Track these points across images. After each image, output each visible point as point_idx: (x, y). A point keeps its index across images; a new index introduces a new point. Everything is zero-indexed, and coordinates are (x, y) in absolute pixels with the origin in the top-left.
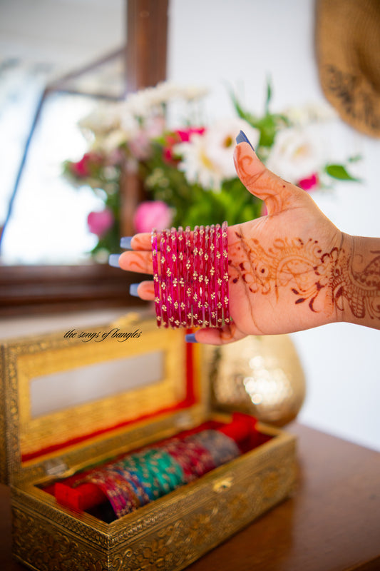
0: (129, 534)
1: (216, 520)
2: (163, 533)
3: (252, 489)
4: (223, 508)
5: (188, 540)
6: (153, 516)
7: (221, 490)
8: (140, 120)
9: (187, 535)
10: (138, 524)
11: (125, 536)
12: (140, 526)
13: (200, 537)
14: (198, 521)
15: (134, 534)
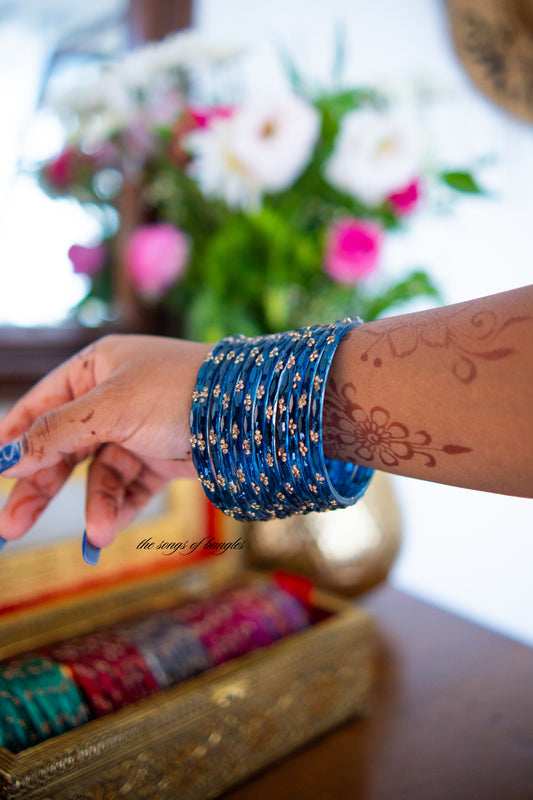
0: (49, 774)
1: (215, 752)
2: (115, 772)
3: (286, 702)
4: (231, 733)
5: (164, 785)
6: (95, 744)
7: (228, 703)
8: (140, 95)
9: (160, 776)
10: (67, 756)
11: (41, 777)
12: (70, 760)
13: (186, 782)
14: (181, 753)
15: (59, 773)
